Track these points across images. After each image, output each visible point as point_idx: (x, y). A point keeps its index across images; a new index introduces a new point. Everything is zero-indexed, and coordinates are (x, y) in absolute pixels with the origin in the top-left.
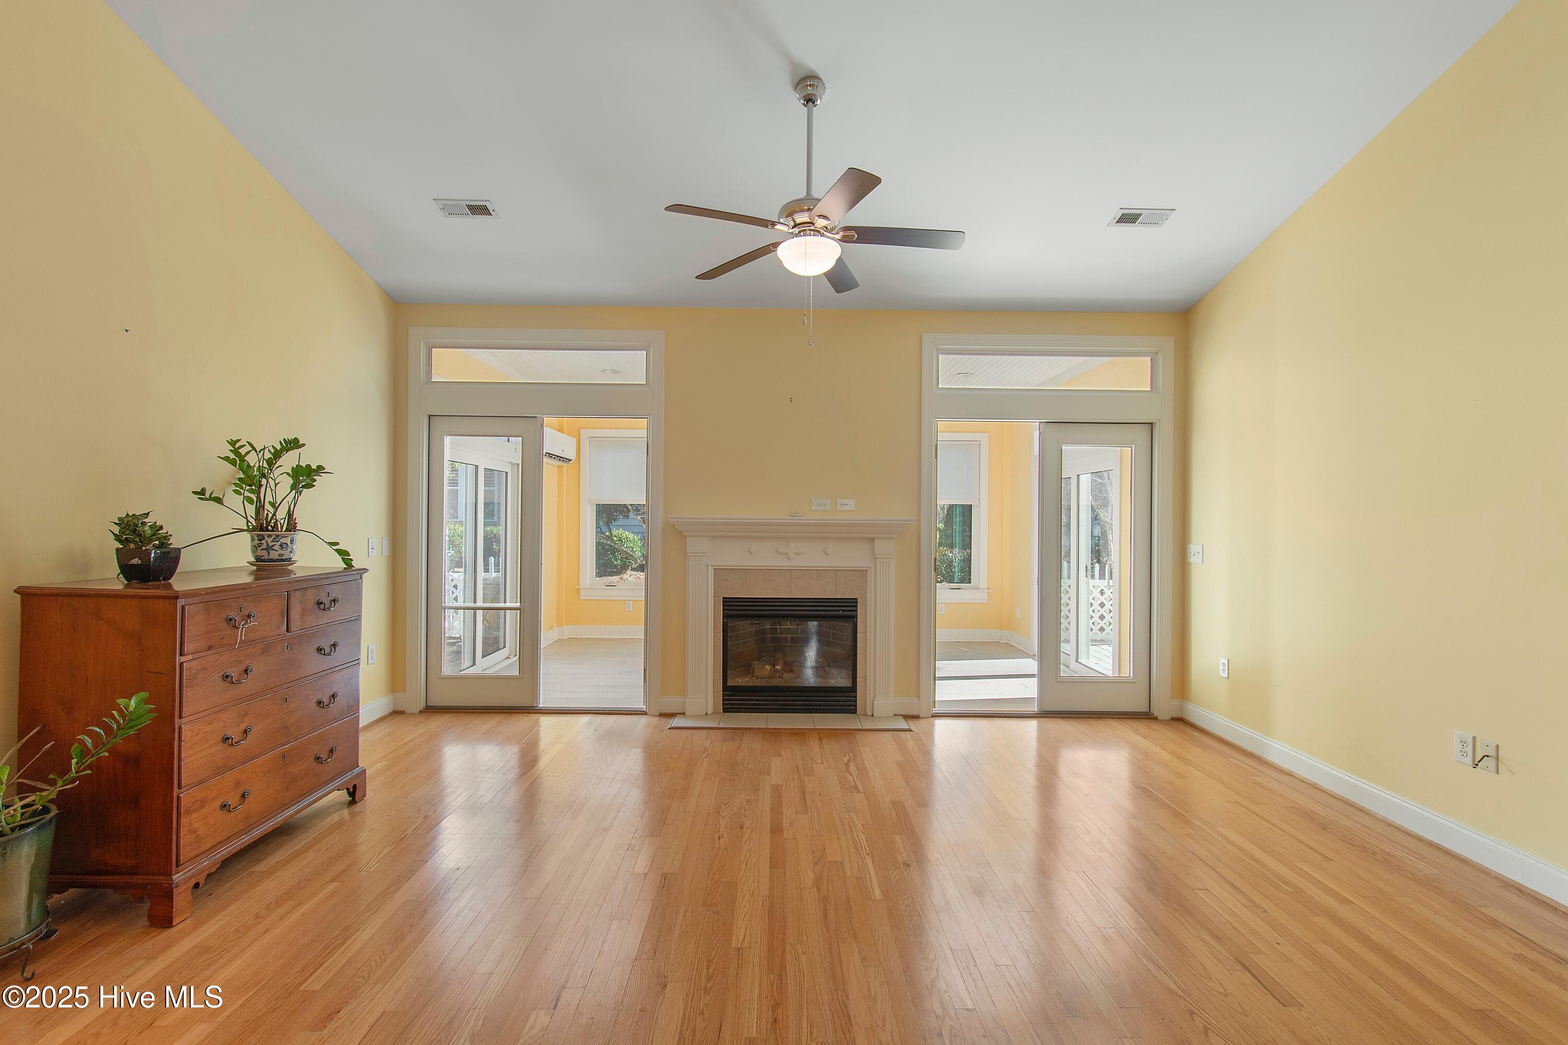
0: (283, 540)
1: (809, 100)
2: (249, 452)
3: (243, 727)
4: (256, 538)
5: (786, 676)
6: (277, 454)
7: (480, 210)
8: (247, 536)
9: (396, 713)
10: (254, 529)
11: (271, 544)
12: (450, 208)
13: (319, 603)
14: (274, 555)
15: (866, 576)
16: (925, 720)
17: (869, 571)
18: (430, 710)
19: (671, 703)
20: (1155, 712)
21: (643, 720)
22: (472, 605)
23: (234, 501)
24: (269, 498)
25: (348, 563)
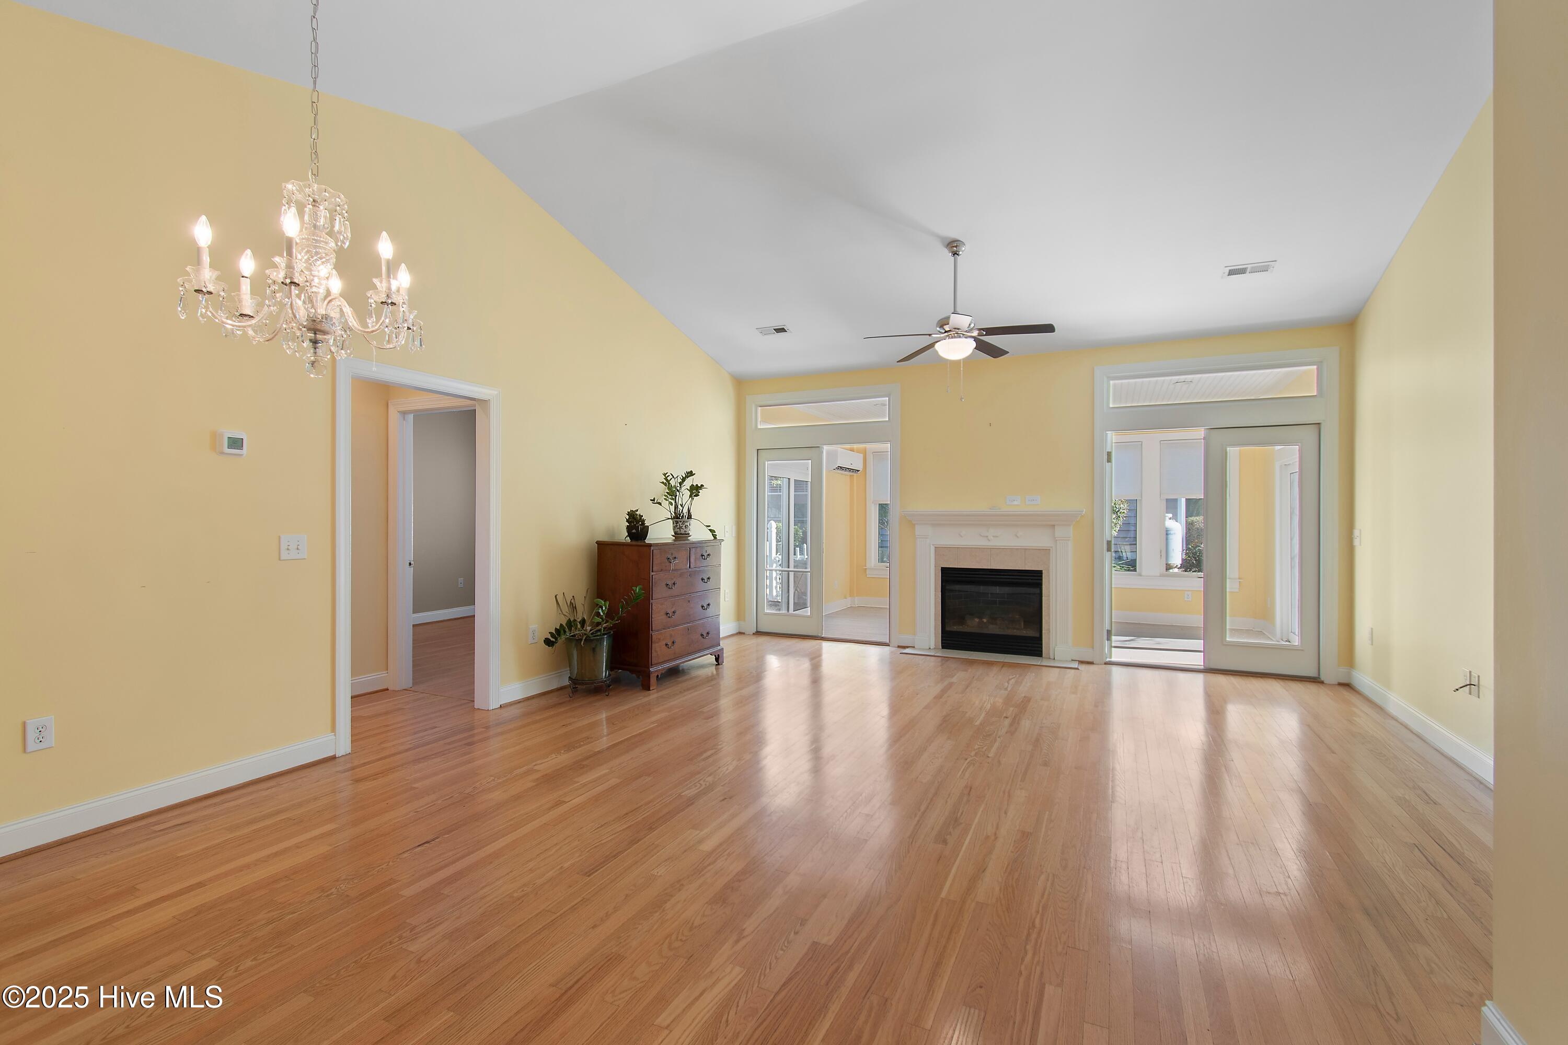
0: (686, 524)
1: (955, 254)
2: (671, 479)
3: (673, 610)
4: (675, 523)
5: (991, 626)
6: (684, 480)
7: (781, 330)
8: (670, 522)
9: (740, 633)
10: (674, 518)
11: (681, 526)
12: (763, 331)
13: (702, 556)
14: (682, 531)
15: (1049, 554)
16: (1097, 666)
17: (1051, 550)
18: (758, 633)
19: (905, 639)
20: (1323, 678)
21: (886, 649)
22: (787, 569)
23: (665, 504)
24: (680, 502)
25: (715, 536)
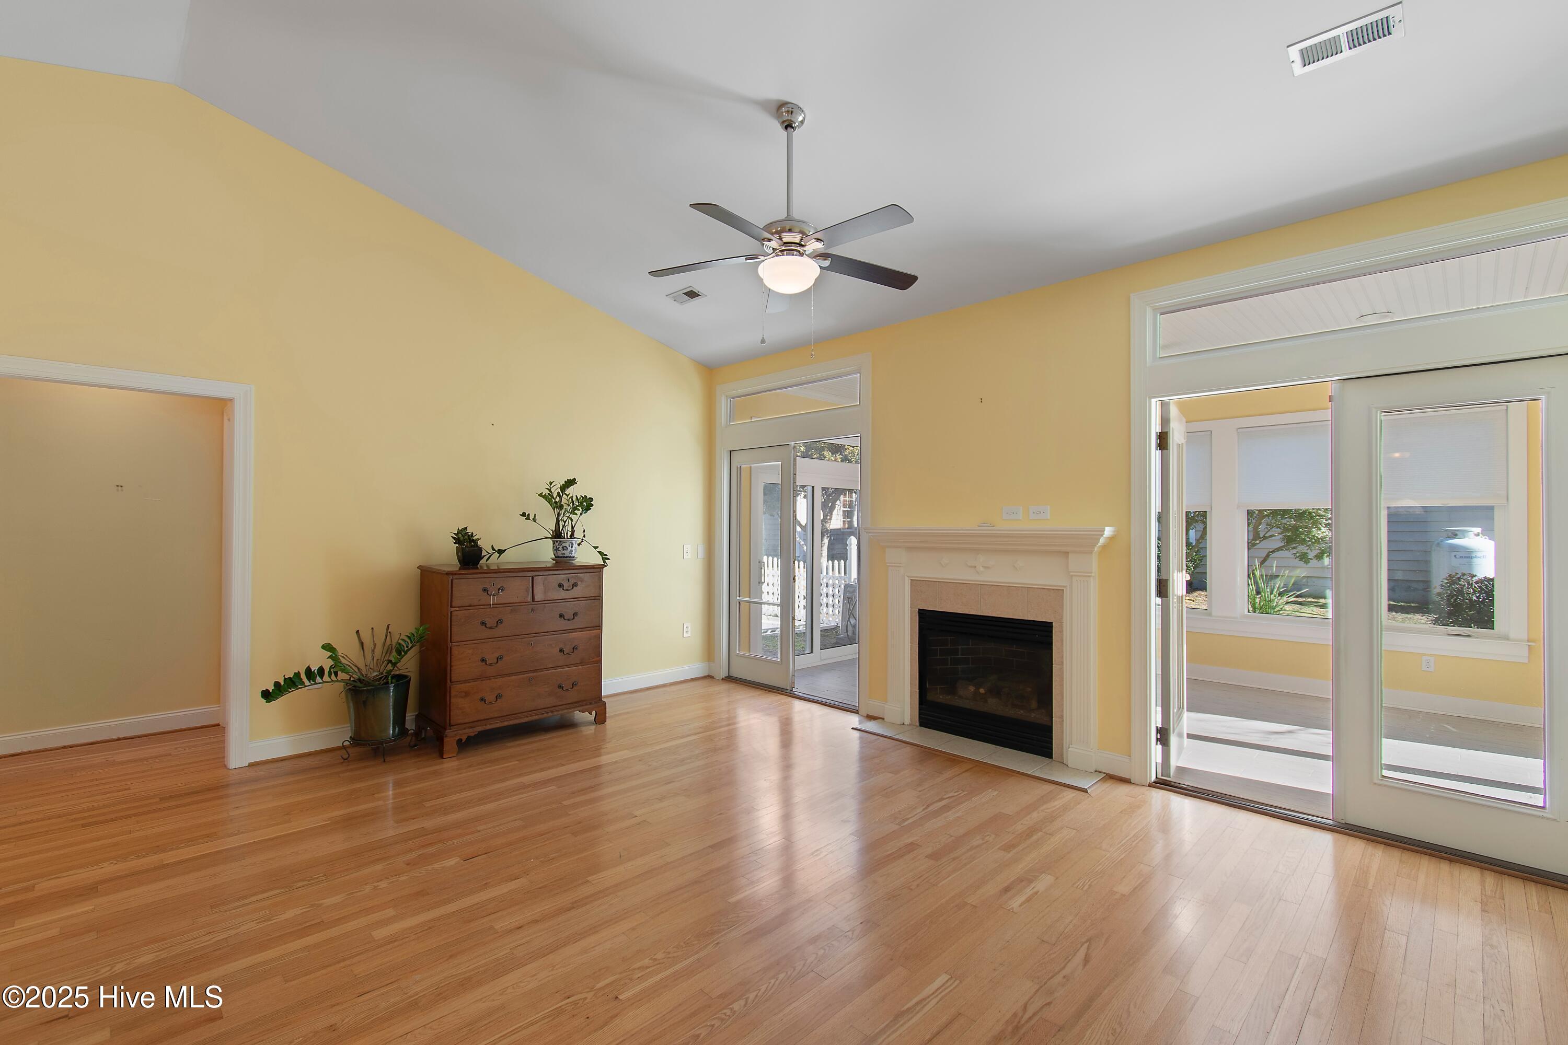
0: (564, 545)
1: (788, 126)
3: (497, 655)
4: (554, 543)
5: (989, 701)
6: (563, 490)
7: (692, 294)
8: (550, 542)
9: (709, 677)
10: (554, 537)
12: (676, 298)
13: (562, 585)
14: (567, 554)
15: (1062, 596)
16: (1132, 787)
17: (1065, 591)
18: (729, 679)
19: (874, 707)
21: (855, 718)
25: (604, 559)
